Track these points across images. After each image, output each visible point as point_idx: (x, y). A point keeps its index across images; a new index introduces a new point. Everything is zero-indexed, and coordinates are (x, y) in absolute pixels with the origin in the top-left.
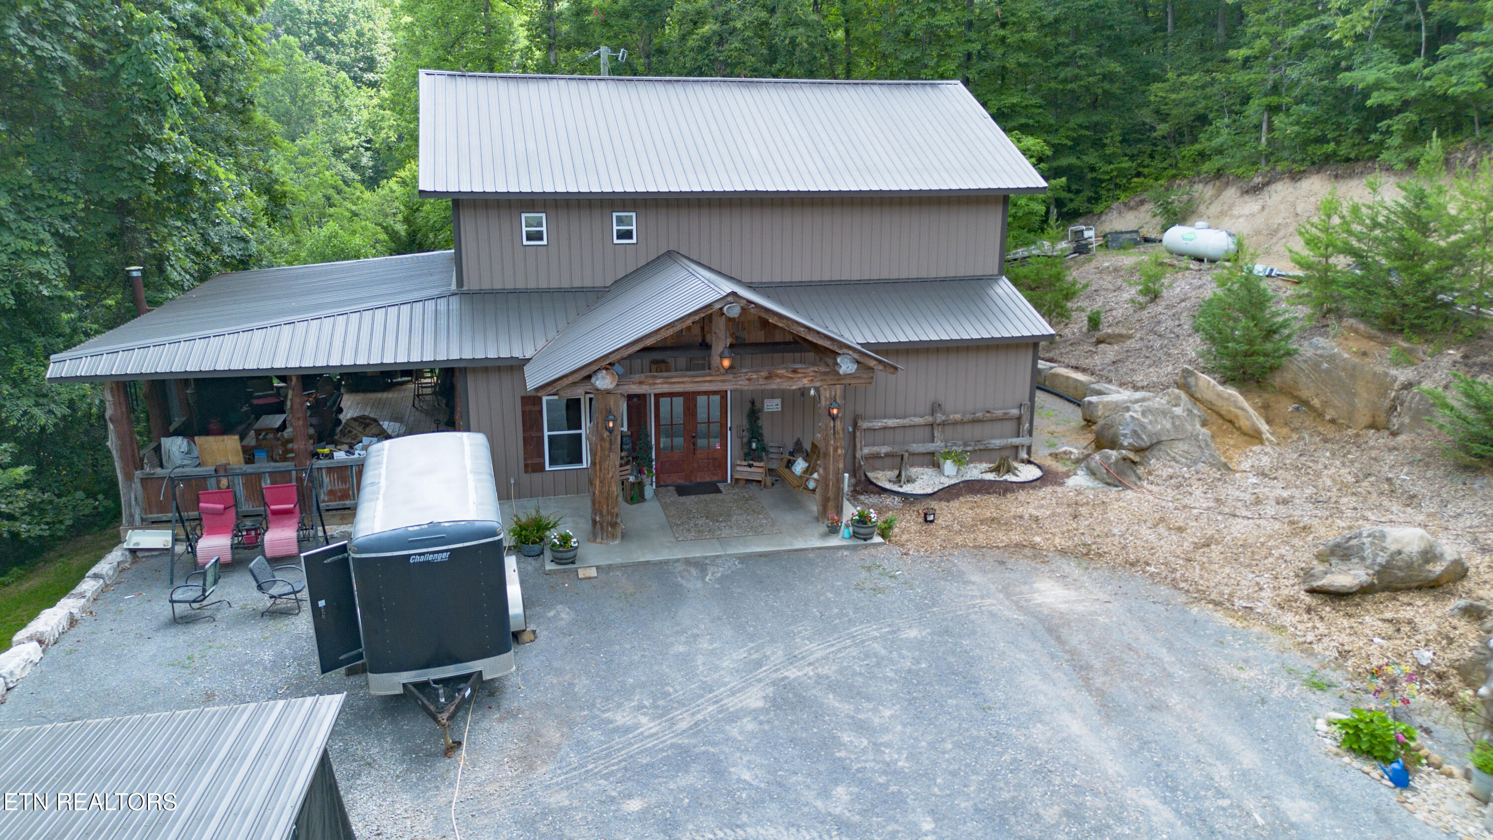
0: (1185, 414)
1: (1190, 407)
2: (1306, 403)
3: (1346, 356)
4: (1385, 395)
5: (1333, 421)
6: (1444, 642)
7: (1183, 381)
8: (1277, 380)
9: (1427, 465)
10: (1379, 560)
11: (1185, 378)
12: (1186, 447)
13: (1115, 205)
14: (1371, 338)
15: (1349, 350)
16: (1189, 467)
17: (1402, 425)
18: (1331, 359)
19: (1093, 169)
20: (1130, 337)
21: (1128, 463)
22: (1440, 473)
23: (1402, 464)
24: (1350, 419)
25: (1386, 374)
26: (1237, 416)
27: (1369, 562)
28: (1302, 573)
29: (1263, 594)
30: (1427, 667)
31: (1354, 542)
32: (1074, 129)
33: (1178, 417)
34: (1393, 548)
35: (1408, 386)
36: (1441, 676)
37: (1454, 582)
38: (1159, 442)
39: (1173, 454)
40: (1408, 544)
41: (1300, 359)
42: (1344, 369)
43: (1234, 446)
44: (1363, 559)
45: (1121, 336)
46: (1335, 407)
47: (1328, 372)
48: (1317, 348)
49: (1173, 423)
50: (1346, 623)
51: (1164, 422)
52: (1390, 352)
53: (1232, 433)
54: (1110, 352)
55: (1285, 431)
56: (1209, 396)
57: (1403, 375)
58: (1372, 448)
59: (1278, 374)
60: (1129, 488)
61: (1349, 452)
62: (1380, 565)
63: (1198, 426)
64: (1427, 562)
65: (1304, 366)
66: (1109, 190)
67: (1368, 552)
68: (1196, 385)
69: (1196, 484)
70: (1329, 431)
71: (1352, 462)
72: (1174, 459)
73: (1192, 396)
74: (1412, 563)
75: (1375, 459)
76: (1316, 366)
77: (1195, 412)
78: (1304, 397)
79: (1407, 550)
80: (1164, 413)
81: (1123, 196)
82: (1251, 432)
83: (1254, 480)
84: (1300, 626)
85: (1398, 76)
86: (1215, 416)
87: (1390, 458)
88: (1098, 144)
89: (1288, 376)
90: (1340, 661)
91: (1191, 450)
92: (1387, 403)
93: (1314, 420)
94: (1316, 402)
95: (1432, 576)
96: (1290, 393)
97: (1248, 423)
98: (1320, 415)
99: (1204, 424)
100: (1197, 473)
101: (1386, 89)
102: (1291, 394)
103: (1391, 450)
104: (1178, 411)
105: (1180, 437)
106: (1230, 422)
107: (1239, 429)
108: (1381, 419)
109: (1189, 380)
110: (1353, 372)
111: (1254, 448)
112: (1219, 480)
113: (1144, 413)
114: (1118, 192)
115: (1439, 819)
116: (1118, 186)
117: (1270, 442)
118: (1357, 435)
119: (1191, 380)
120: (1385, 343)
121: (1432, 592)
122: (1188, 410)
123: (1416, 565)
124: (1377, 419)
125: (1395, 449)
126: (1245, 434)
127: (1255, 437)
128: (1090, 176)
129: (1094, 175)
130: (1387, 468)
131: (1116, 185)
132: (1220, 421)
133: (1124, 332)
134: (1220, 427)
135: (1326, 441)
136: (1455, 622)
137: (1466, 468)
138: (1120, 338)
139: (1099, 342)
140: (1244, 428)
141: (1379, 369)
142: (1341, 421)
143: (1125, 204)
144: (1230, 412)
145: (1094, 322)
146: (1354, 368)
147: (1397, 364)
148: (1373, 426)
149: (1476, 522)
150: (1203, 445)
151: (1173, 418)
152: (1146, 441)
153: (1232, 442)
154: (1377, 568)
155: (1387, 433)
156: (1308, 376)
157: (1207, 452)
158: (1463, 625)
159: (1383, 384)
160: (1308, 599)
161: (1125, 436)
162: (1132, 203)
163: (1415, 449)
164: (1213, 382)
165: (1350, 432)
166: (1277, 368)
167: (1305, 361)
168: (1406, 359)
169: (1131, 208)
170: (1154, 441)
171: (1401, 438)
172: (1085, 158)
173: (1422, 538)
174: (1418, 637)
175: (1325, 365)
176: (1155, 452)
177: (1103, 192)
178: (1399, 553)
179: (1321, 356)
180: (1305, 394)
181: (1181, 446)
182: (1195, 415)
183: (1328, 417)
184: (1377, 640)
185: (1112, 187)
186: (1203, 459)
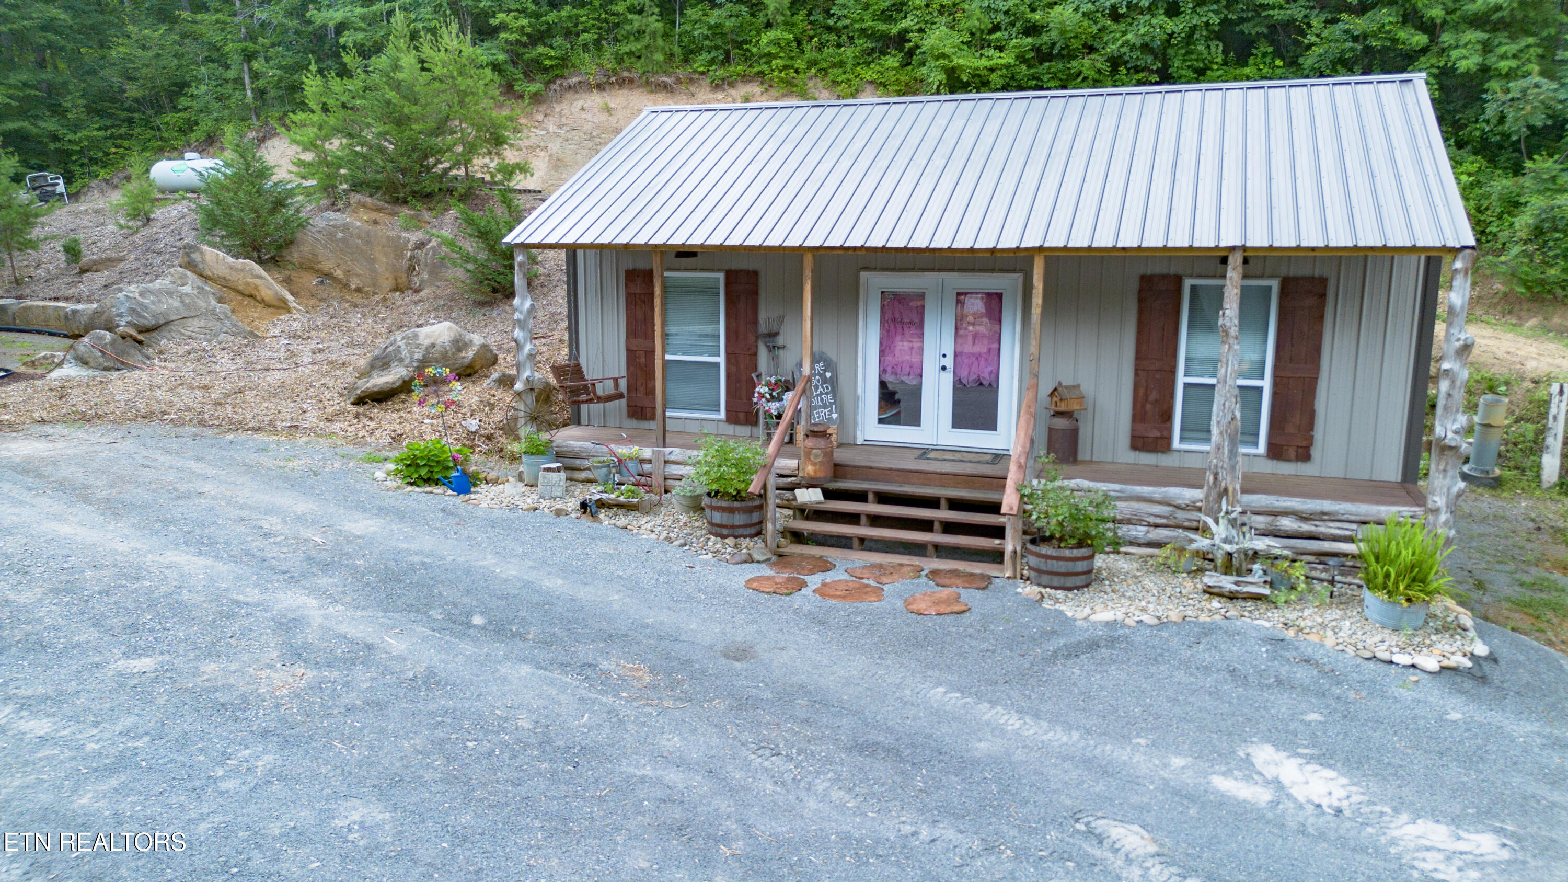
0: (195, 292)
1: (200, 284)
2: (329, 276)
3: (358, 224)
4: (402, 256)
5: (358, 290)
6: (487, 409)
7: (186, 259)
8: (295, 255)
9: (451, 309)
10: (416, 356)
11: (188, 255)
12: (202, 324)
13: (94, 183)
14: (379, 210)
15: (361, 220)
16: (209, 341)
17: (422, 281)
18: (345, 227)
19: (55, 138)
20: (122, 260)
21: (130, 341)
22: (463, 312)
23: (429, 312)
24: (374, 285)
25: (399, 237)
26: (256, 288)
27: (407, 361)
28: (345, 392)
29: (307, 415)
30: (474, 433)
31: (391, 349)
32: (16, 87)
33: (186, 294)
34: (427, 342)
35: (421, 245)
36: (489, 438)
37: (488, 368)
38: (167, 323)
39: (187, 333)
40: (439, 335)
41: (314, 230)
42: (360, 237)
43: (260, 318)
44: (401, 360)
45: (110, 260)
46: (358, 275)
47: (343, 240)
48: (329, 220)
49: (182, 302)
50: (395, 416)
51: (170, 301)
52: (399, 221)
53: (255, 307)
54: (99, 279)
55: (312, 302)
56: (221, 271)
57: (415, 237)
58: (400, 306)
59: (294, 249)
60: (135, 368)
61: (379, 313)
62: (418, 360)
63: (213, 302)
64: (459, 350)
65: (318, 236)
66: (82, 165)
67: (405, 353)
68: (204, 261)
69: (219, 354)
70: (357, 298)
71: (383, 320)
72: (190, 337)
73: (201, 275)
74: (447, 352)
75: (405, 313)
76: (331, 236)
77: (207, 288)
78: (326, 270)
79: (439, 342)
80: (170, 294)
81: (102, 173)
82: (276, 303)
83: (286, 342)
84: (349, 429)
85: (363, 18)
86: (233, 294)
87: (417, 309)
88: (57, 110)
89: (305, 249)
90: (394, 445)
91: (210, 324)
92: (405, 263)
93: (341, 291)
94: (339, 273)
95: (467, 361)
96: (310, 267)
97: (270, 292)
98: (346, 286)
99: (220, 300)
100: (220, 343)
101: (356, 29)
102: (312, 268)
103: (416, 303)
104: (187, 289)
105: (192, 314)
106: (251, 296)
107: (262, 301)
108: (403, 280)
109: (194, 256)
110: (368, 240)
111: (282, 317)
112: (246, 346)
113: (142, 294)
114: (95, 168)
115: (502, 502)
116: (93, 161)
117: (297, 310)
118: (385, 299)
119: (196, 256)
120: (394, 214)
121: (469, 379)
122: (198, 288)
123: (450, 354)
124: (400, 281)
125: (420, 301)
126: (270, 306)
127: (281, 306)
128: (52, 146)
129: (58, 145)
130: (416, 318)
131: (91, 159)
132: (240, 298)
133: (114, 255)
134: (241, 303)
135: (356, 306)
136: (493, 392)
137: (482, 304)
138: (109, 262)
139: (83, 271)
140: (266, 299)
141: (393, 234)
142: (366, 289)
143: (107, 181)
144: (247, 284)
145: (72, 252)
146: (368, 233)
147: (407, 230)
148: (397, 289)
149: (499, 338)
150: (222, 316)
151: (180, 297)
152: (150, 321)
153: (256, 315)
154: (415, 364)
155: (410, 292)
156: (325, 247)
157: (228, 323)
158: (499, 393)
159: (398, 247)
160: (355, 409)
161: (120, 315)
162: (115, 181)
163: (437, 297)
164: (221, 254)
165: (377, 298)
166: (292, 242)
167: (319, 232)
168: (416, 223)
169: (116, 187)
170: (162, 321)
171: (422, 294)
172: (42, 124)
173: (450, 328)
174: (464, 411)
175: (340, 235)
176: (165, 333)
177: (75, 168)
178: (433, 346)
179: (334, 226)
180: (326, 266)
181: (195, 325)
182: (208, 292)
183: (353, 287)
184: (427, 421)
185: (86, 161)
186: (225, 329)
